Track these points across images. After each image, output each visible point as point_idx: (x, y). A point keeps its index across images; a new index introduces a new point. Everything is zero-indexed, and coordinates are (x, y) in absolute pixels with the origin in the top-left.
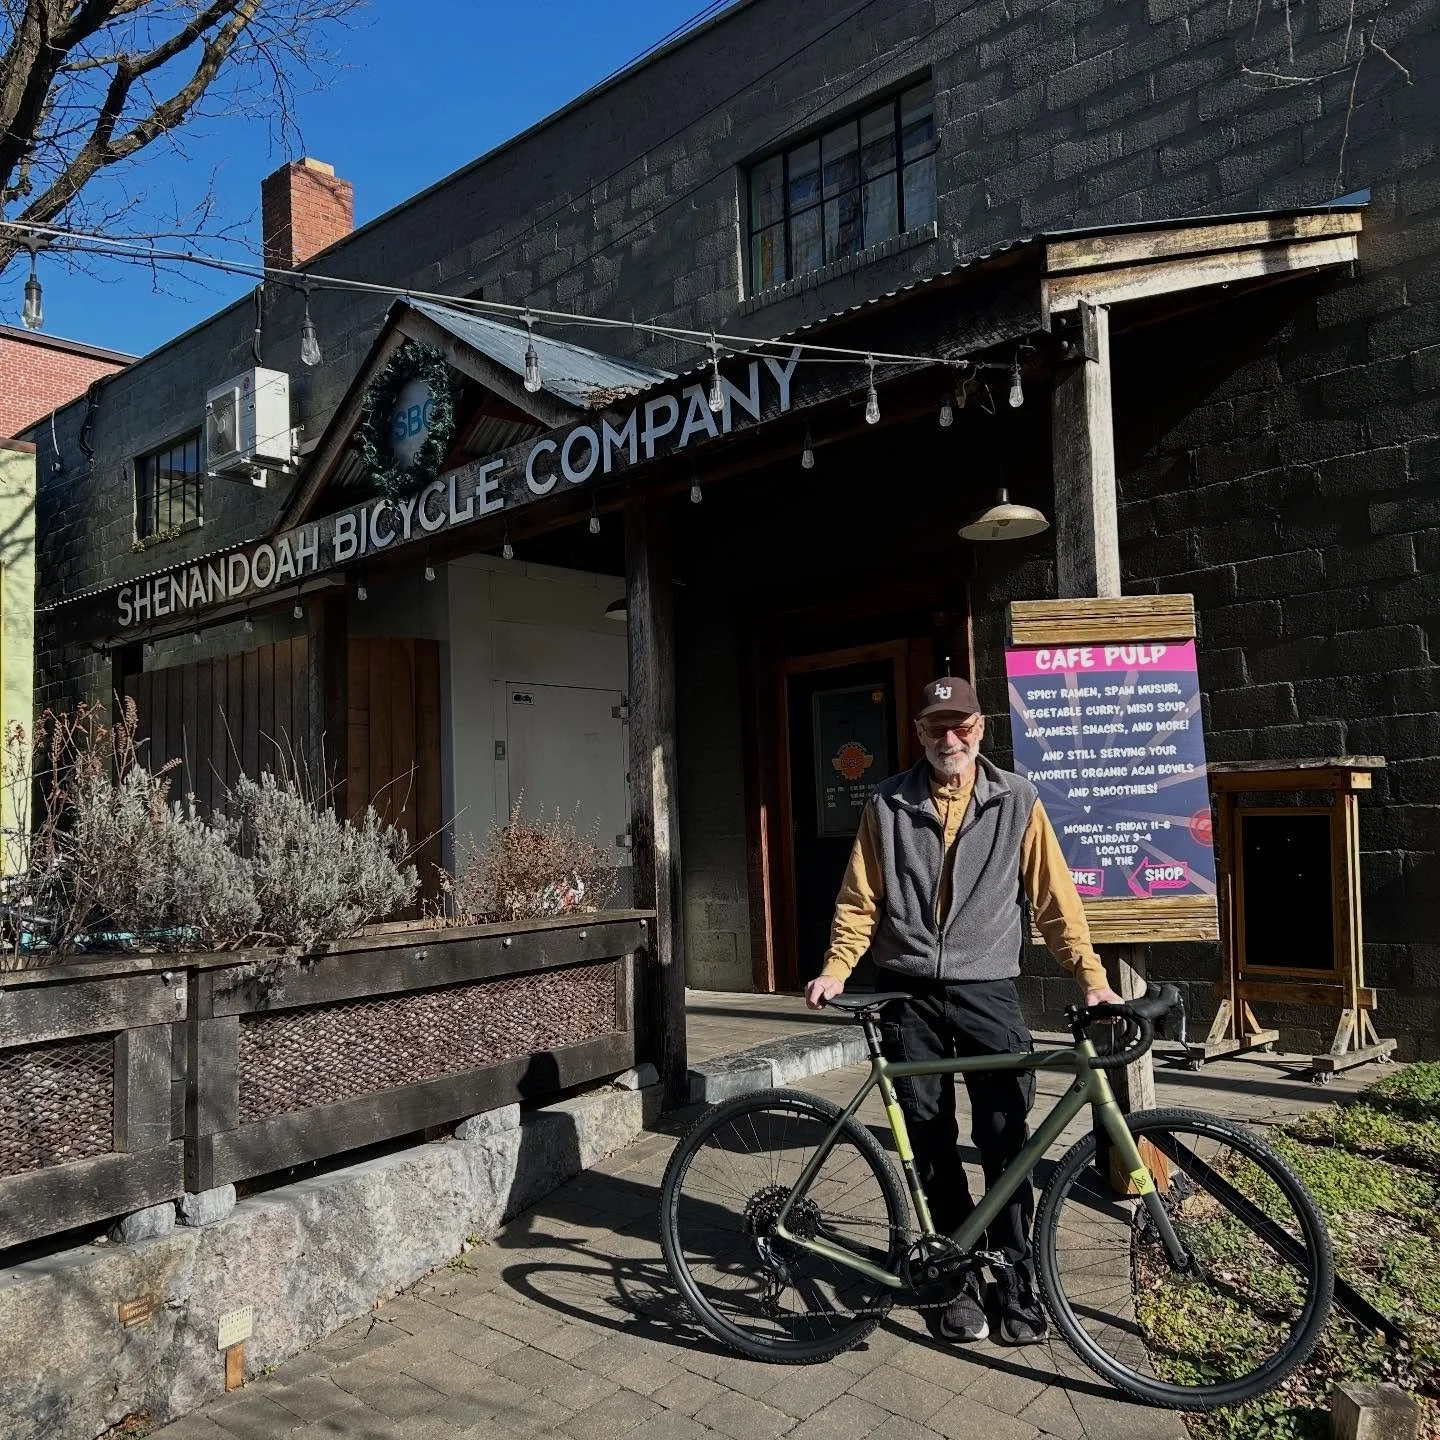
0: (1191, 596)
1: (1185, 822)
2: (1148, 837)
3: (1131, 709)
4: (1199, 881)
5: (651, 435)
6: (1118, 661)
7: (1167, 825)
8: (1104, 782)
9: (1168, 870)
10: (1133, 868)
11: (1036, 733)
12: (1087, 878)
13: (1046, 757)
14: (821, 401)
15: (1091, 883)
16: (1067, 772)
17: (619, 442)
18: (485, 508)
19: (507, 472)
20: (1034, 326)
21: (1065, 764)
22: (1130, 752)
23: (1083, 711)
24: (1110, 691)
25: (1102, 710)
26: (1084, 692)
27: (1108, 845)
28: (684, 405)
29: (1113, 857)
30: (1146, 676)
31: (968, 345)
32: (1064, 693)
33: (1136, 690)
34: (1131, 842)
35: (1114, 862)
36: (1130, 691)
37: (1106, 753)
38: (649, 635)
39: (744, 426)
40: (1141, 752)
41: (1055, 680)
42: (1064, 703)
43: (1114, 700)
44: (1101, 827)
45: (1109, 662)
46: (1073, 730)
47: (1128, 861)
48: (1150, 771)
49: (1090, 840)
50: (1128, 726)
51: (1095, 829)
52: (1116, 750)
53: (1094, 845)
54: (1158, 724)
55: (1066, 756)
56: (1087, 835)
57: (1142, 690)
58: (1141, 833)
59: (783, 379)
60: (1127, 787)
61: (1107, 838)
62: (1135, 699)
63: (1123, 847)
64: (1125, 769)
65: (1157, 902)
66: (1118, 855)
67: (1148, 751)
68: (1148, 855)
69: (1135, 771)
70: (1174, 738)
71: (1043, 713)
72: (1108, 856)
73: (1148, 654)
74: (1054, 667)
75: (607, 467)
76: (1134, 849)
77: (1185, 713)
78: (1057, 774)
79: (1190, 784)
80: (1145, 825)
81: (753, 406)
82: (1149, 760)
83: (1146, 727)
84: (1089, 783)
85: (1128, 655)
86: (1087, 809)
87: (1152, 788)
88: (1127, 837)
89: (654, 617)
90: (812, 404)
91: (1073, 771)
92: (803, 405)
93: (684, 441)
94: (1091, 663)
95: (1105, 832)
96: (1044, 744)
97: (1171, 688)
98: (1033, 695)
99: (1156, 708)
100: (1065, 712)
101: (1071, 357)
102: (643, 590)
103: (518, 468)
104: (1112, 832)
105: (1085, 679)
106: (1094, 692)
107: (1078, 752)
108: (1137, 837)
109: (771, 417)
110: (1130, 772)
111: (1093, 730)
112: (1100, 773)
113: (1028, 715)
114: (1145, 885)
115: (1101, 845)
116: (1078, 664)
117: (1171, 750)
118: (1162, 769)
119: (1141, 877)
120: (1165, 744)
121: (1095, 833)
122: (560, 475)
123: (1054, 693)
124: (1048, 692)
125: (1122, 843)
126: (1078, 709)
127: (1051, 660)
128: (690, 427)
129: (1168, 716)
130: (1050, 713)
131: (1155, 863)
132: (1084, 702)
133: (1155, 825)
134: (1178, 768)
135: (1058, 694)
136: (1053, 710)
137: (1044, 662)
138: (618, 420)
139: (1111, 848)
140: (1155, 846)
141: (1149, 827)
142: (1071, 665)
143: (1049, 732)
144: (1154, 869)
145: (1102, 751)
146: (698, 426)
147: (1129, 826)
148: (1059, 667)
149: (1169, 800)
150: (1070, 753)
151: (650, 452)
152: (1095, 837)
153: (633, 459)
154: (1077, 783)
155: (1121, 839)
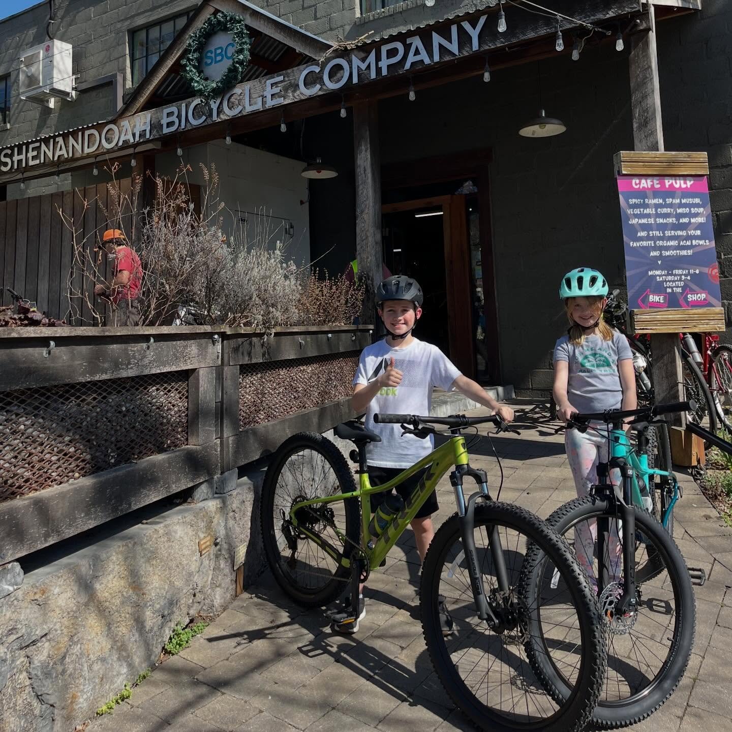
0: (706, 153)
1: (706, 270)
2: (689, 278)
3: (680, 211)
4: (712, 300)
5: (384, 63)
6: (671, 185)
7: (697, 272)
8: (667, 248)
9: (699, 295)
10: (682, 293)
11: (634, 221)
12: (659, 299)
13: (639, 234)
14: (498, 46)
15: (662, 301)
16: (650, 242)
17: (363, 66)
18: (270, 103)
19: (285, 83)
20: (635, 8)
21: (648, 238)
22: (680, 233)
23: (656, 210)
24: (669, 201)
25: (665, 210)
26: (656, 201)
27: (670, 281)
28: (407, 48)
29: (672, 288)
30: (685, 193)
31: (592, 17)
32: (646, 200)
33: (681, 201)
34: (681, 280)
35: (673, 290)
36: (678, 201)
37: (668, 233)
38: (370, 175)
39: (447, 58)
40: (684, 233)
41: (642, 194)
42: (646, 206)
43: (671, 206)
44: (666, 272)
45: (667, 186)
46: (651, 221)
47: (679, 290)
48: (689, 243)
49: (661, 279)
50: (678, 220)
51: (663, 273)
52: (672, 232)
53: (663, 281)
54: (692, 219)
55: (649, 234)
56: (660, 276)
57: (684, 201)
58: (686, 275)
59: (474, 34)
60: (678, 251)
61: (670, 278)
62: (681, 205)
63: (677, 283)
64: (677, 242)
65: (695, 311)
66: (674, 287)
67: (687, 233)
68: (690, 287)
69: (681, 243)
70: (699, 226)
71: (637, 211)
72: (670, 287)
73: (685, 183)
74: (641, 187)
75: (355, 80)
76: (682, 284)
77: (702, 216)
78: (645, 243)
79: (706, 252)
80: (687, 271)
81: (454, 47)
82: (689, 238)
83: (685, 220)
84: (661, 248)
85: (676, 183)
86: (660, 262)
87: (690, 252)
88: (679, 277)
89: (372, 165)
90: (493, 47)
91: (652, 242)
92: (487, 48)
93: (408, 66)
94: (658, 186)
95: (668, 274)
96: (638, 228)
97: (697, 201)
98: (633, 201)
99: (690, 211)
100: (647, 211)
101: (641, 28)
102: (366, 151)
103: (293, 81)
104: (672, 275)
105: (656, 193)
106: (661, 201)
107: (654, 232)
108: (683, 277)
109: (466, 54)
110: (679, 243)
111: (661, 221)
112: (665, 243)
113: (630, 211)
114: (688, 302)
115: (666, 281)
116: (653, 186)
117: (698, 232)
118: (694, 242)
119: (686, 298)
120: (696, 229)
121: (664, 275)
122: (322, 83)
123: (642, 201)
124: (639, 200)
125: (676, 281)
126: (654, 209)
127: (640, 183)
128: (411, 59)
129: (696, 215)
130: (640, 211)
131: (693, 292)
132: (657, 206)
133: (692, 271)
134: (701, 242)
135: (644, 202)
136: (642, 210)
137: (636, 184)
138: (363, 55)
139: (671, 283)
140: (693, 283)
141: (689, 272)
142: (650, 187)
143: (640, 222)
144: (692, 294)
145: (666, 232)
146: (418, 58)
147: (680, 272)
148: (643, 187)
149: (697, 259)
150: (651, 232)
151: (384, 72)
152: (664, 277)
153: (373, 75)
154: (655, 248)
155: (676, 279)
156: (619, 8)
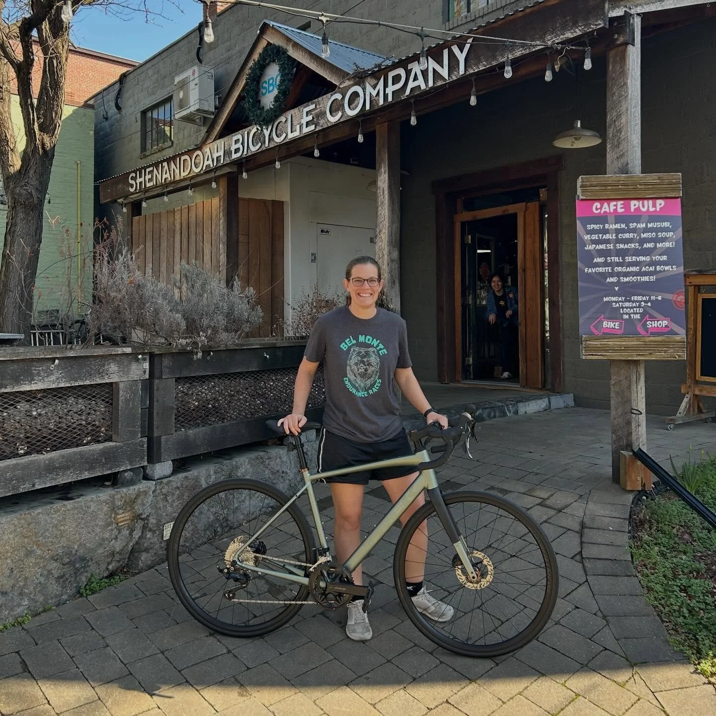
0: (680, 174)
1: (669, 296)
2: (649, 304)
3: (643, 236)
4: (676, 328)
5: (390, 89)
6: (638, 209)
7: (660, 298)
8: (626, 274)
9: (659, 322)
10: (640, 320)
11: (591, 247)
12: (615, 325)
13: (595, 260)
14: (481, 69)
15: (616, 328)
16: (607, 268)
17: (374, 93)
18: (306, 130)
19: (317, 111)
20: (600, 24)
21: (606, 264)
22: (642, 258)
23: (617, 236)
24: (633, 225)
25: (627, 236)
26: (618, 226)
27: (627, 308)
28: (408, 73)
29: (629, 314)
30: (653, 217)
31: (562, 37)
32: (607, 226)
33: (647, 225)
34: (640, 307)
35: (630, 317)
36: (643, 225)
37: (628, 259)
38: (387, 196)
39: (440, 83)
40: (648, 259)
41: (602, 219)
42: (606, 231)
43: (634, 231)
44: (623, 298)
45: (632, 210)
46: (611, 246)
47: (638, 316)
48: (652, 269)
49: (618, 305)
50: (641, 244)
51: (620, 299)
52: (633, 257)
53: (619, 308)
54: (658, 244)
55: (606, 260)
56: (616, 302)
57: (650, 225)
58: (646, 302)
59: (461, 57)
60: (639, 278)
61: (627, 304)
62: (646, 230)
63: (635, 309)
64: (638, 268)
65: (652, 339)
66: (632, 313)
67: (651, 258)
68: (650, 314)
69: (644, 269)
70: (666, 251)
71: (595, 237)
72: (627, 314)
73: (654, 206)
74: (602, 212)
75: (368, 107)
76: (641, 310)
77: (672, 238)
78: (601, 270)
79: (673, 277)
80: (648, 298)
81: (444, 72)
82: (651, 264)
83: (650, 245)
84: (619, 275)
85: (643, 207)
86: (617, 289)
87: (653, 278)
88: (638, 304)
89: (390, 187)
90: (476, 71)
91: (610, 268)
92: (472, 71)
93: (408, 92)
94: (623, 210)
95: (626, 301)
96: (594, 253)
97: (666, 224)
98: (590, 227)
99: (657, 235)
100: (607, 237)
101: (618, 42)
102: (385, 173)
103: (323, 109)
104: (629, 301)
105: (619, 219)
106: (623, 226)
107: (613, 258)
108: (643, 303)
109: (454, 78)
110: (641, 269)
111: (622, 246)
112: (624, 269)
113: (587, 237)
114: (647, 330)
115: (623, 308)
116: (615, 210)
117: (665, 258)
118: (658, 268)
119: (645, 325)
120: (660, 255)
121: (620, 301)
122: (344, 112)
123: (601, 226)
124: (598, 225)
125: (635, 307)
126: (614, 235)
127: (601, 208)
128: (411, 84)
129: (663, 240)
130: (599, 237)
131: (653, 318)
132: (618, 231)
133: (653, 298)
134: (667, 268)
135: (604, 227)
136: (600, 235)
137: (597, 209)
138: (374, 82)
139: (629, 309)
140: (653, 309)
141: (650, 298)
142: (612, 211)
143: (597, 247)
144: (651, 321)
145: (626, 258)
146: (416, 84)
147: (640, 298)
148: (605, 212)
149: (661, 284)
150: (608, 258)
151: (390, 99)
152: (621, 303)
153: (381, 102)
154: (612, 275)
155: (634, 305)
156: (585, 26)
